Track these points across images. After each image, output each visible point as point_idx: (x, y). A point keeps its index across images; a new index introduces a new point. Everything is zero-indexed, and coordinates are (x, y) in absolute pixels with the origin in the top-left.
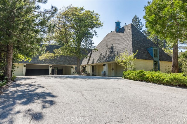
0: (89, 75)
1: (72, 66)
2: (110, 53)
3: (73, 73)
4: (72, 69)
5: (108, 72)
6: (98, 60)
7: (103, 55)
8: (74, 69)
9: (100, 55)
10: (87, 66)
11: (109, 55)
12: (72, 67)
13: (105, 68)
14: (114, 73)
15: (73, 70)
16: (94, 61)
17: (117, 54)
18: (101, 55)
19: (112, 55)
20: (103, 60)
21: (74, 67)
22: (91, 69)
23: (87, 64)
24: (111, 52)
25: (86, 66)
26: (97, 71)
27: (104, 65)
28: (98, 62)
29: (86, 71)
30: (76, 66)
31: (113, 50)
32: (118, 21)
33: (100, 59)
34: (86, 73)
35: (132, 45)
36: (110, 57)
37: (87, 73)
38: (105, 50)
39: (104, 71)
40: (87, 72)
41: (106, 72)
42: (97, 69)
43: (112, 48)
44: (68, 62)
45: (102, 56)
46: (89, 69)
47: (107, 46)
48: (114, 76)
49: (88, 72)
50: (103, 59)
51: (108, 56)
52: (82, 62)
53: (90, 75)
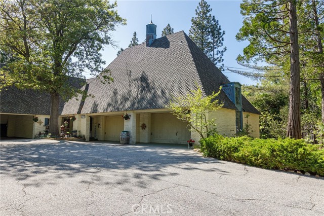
0: (81, 138)
1: (37, 116)
2: (142, 91)
3: (40, 134)
4: (36, 125)
5: (135, 135)
6: (109, 105)
7: (120, 93)
8: (40, 123)
9: (112, 94)
10: (77, 117)
11: (139, 96)
12: (36, 120)
13: (130, 125)
14: (147, 136)
15: (38, 127)
16: (97, 106)
17: (163, 92)
18: (115, 93)
19: (148, 95)
20: (124, 106)
21: (42, 118)
22: (87, 125)
23: (79, 112)
24: (143, 89)
25: (74, 119)
26: (101, 131)
27: (127, 117)
28: (109, 110)
29: (74, 130)
30: (49, 117)
31: (147, 84)
32: (152, 22)
33: (113, 104)
34: (74, 134)
35: (197, 75)
36: (142, 98)
37: (78, 134)
38: (126, 83)
39: (127, 132)
40: (76, 131)
41: (132, 134)
42: (101, 126)
43: (144, 79)
44: (26, 105)
45: (119, 97)
46: (82, 126)
47: (130, 76)
48: (147, 142)
49: (79, 131)
50: (121, 103)
51: (137, 96)
52: (62, 107)
53: (84, 140)
